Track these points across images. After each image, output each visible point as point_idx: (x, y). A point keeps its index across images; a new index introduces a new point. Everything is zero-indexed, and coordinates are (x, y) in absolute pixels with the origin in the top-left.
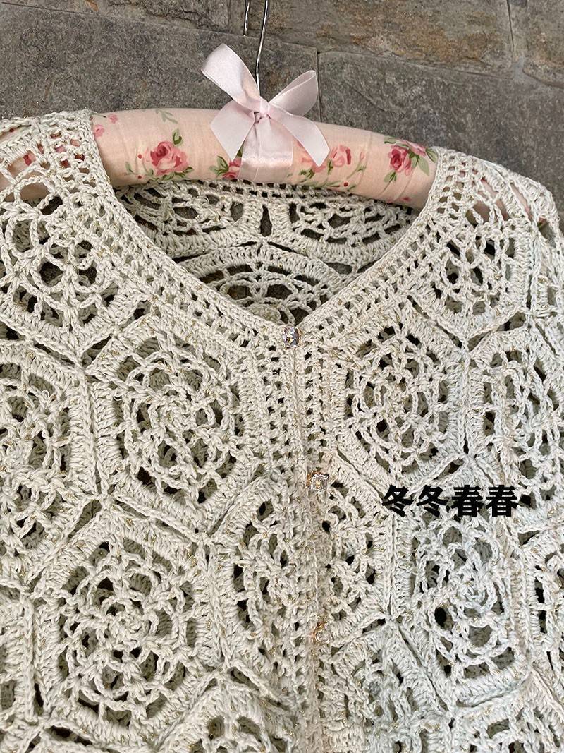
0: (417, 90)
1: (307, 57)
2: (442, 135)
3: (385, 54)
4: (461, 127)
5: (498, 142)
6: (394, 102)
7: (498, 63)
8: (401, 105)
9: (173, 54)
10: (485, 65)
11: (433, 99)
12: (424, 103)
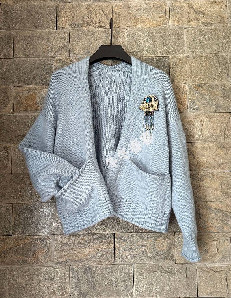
0: (146, 34)
1: (124, 31)
2: (151, 43)
3: (140, 28)
4: (155, 41)
5: (164, 43)
6: (141, 37)
7: (165, 26)
8: (142, 38)
9: (99, 35)
10: (162, 27)
11: (149, 35)
12: (147, 37)
